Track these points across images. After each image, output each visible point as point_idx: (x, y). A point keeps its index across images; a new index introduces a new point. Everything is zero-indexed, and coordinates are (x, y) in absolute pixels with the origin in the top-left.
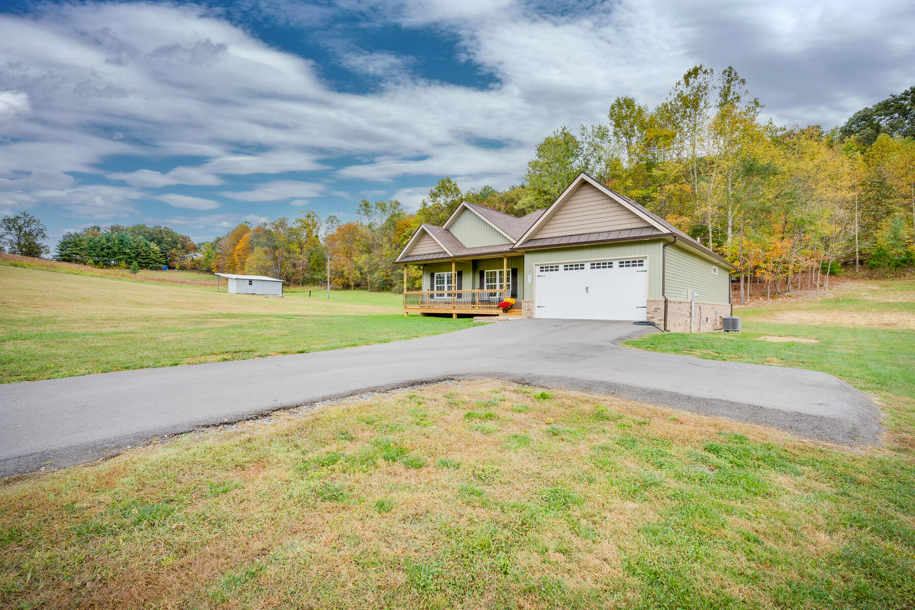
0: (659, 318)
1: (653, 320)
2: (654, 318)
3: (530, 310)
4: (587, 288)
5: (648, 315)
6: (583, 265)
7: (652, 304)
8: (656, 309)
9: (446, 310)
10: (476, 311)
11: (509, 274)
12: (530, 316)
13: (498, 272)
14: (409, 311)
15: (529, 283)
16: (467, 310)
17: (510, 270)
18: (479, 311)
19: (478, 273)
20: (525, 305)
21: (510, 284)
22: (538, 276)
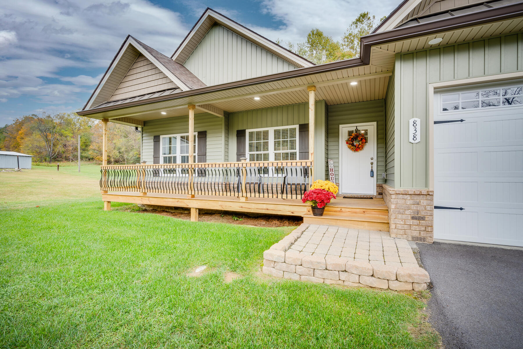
3: (422, 218)
9: (177, 200)
10: (241, 205)
11: (293, 135)
12: (423, 234)
13: (271, 131)
14: (113, 200)
15: (413, 142)
16: (220, 202)
17: (297, 127)
18: (247, 205)
19: (235, 133)
20: (401, 202)
21: (296, 153)
22: (435, 123)
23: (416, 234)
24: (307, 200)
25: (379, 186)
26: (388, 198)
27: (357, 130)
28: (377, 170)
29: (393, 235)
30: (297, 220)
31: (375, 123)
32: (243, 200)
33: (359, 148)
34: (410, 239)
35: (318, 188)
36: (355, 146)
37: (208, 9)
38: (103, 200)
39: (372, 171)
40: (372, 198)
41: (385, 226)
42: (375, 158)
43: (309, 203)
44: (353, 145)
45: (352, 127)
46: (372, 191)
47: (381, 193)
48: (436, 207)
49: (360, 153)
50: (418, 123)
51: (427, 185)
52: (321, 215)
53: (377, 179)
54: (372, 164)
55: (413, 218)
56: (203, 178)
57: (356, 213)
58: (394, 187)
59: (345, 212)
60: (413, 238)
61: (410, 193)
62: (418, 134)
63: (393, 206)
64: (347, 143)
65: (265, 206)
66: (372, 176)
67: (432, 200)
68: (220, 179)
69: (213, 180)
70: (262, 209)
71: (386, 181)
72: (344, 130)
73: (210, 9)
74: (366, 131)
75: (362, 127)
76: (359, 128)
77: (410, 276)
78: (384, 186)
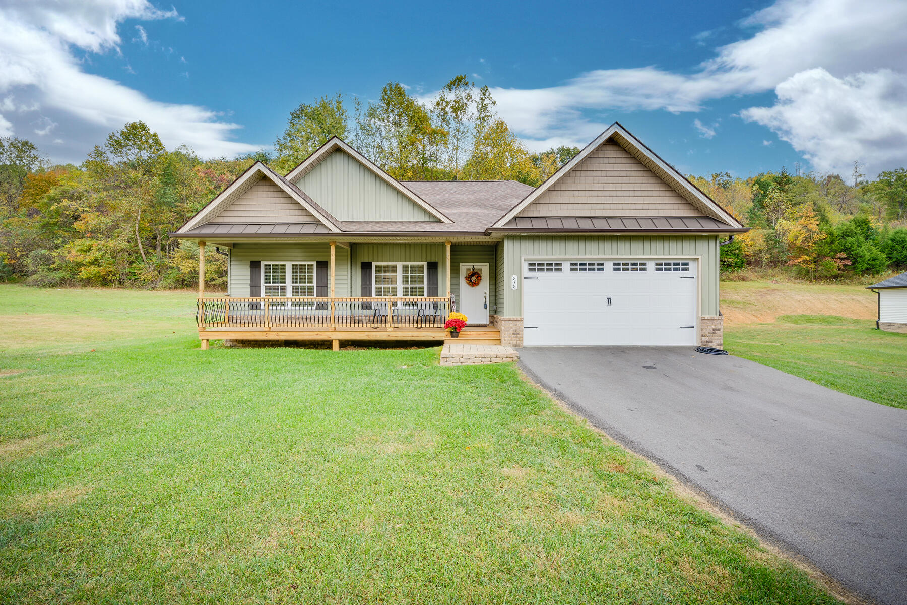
0: (717, 342)
1: (710, 345)
2: (711, 342)
3: (518, 334)
4: (609, 299)
5: (704, 339)
6: (602, 264)
7: (710, 323)
8: (714, 330)
9: (316, 333)
10: (388, 334)
11: (421, 271)
12: (518, 343)
13: (400, 266)
14: (212, 337)
15: (513, 289)
16: (366, 333)
17: (425, 264)
18: (394, 334)
19: (359, 265)
20: (507, 325)
21: (423, 287)
22: (525, 278)
23: (515, 343)
24: (449, 327)
25: (491, 316)
26: (500, 323)
27: (473, 268)
28: (489, 303)
29: (503, 345)
30: (440, 343)
31: (488, 264)
32: (390, 329)
33: (476, 284)
34: (512, 346)
35: (454, 318)
36: (473, 282)
37: (335, 136)
38: (200, 338)
39: (486, 304)
40: (486, 326)
41: (498, 341)
42: (488, 293)
43: (449, 329)
44: (471, 281)
45: (470, 266)
46: (486, 321)
47: (493, 322)
48: (525, 328)
49: (477, 288)
50: (516, 278)
51: (520, 315)
52: (457, 337)
53: (489, 311)
54: (485, 297)
55: (513, 334)
56: (325, 311)
57: (480, 335)
58: (503, 316)
59: (473, 334)
60: (513, 345)
61: (512, 319)
62: (516, 284)
63: (503, 328)
64: (466, 279)
65: (410, 334)
66: (486, 307)
67: (522, 323)
68: (346, 312)
69: (337, 313)
70: (408, 336)
71: (496, 312)
72: (464, 268)
73: (337, 137)
74: (481, 270)
75: (478, 266)
76: (475, 267)
77: (511, 354)
78: (495, 316)
